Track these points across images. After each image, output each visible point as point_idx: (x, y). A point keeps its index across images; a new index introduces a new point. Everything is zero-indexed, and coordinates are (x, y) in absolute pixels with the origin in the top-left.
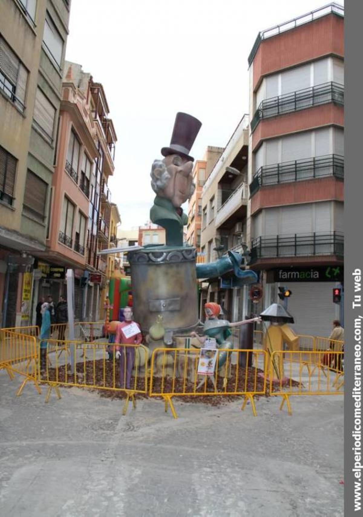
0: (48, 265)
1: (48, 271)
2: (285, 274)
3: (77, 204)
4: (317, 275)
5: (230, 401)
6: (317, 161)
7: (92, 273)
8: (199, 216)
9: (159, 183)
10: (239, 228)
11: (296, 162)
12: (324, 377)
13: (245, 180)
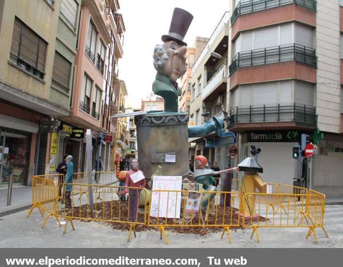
0: (71, 127)
1: (71, 132)
2: (255, 136)
3: (94, 80)
4: (280, 137)
5: (214, 232)
6: (281, 48)
7: (105, 135)
8: (189, 91)
9: (160, 63)
10: (220, 100)
11: (265, 49)
12: (286, 215)
13: (225, 63)
